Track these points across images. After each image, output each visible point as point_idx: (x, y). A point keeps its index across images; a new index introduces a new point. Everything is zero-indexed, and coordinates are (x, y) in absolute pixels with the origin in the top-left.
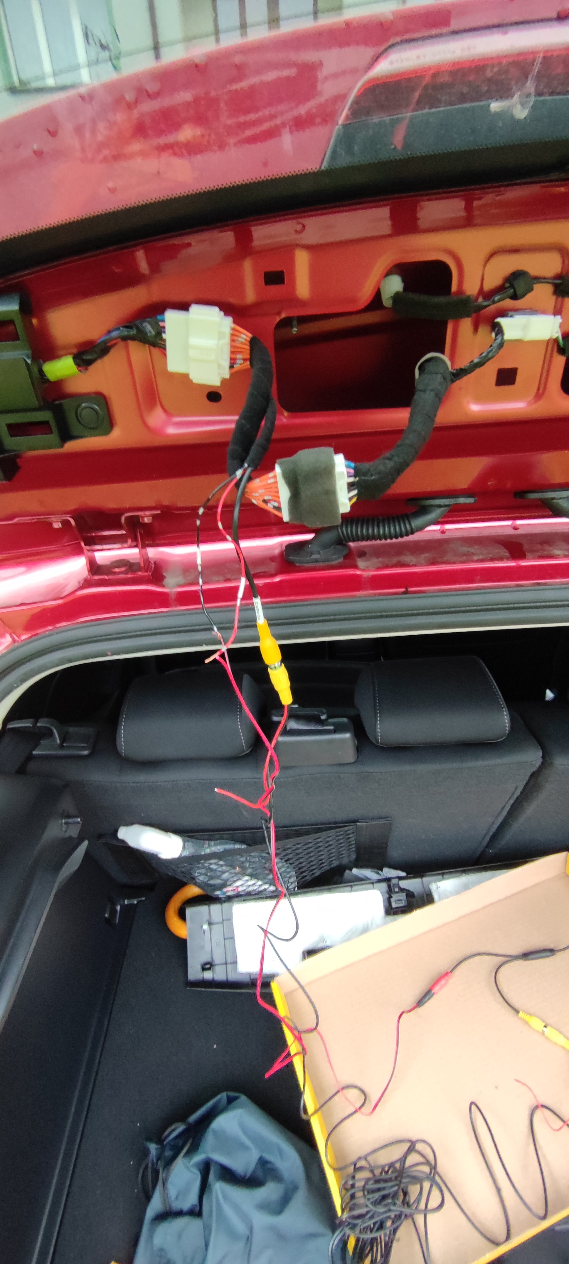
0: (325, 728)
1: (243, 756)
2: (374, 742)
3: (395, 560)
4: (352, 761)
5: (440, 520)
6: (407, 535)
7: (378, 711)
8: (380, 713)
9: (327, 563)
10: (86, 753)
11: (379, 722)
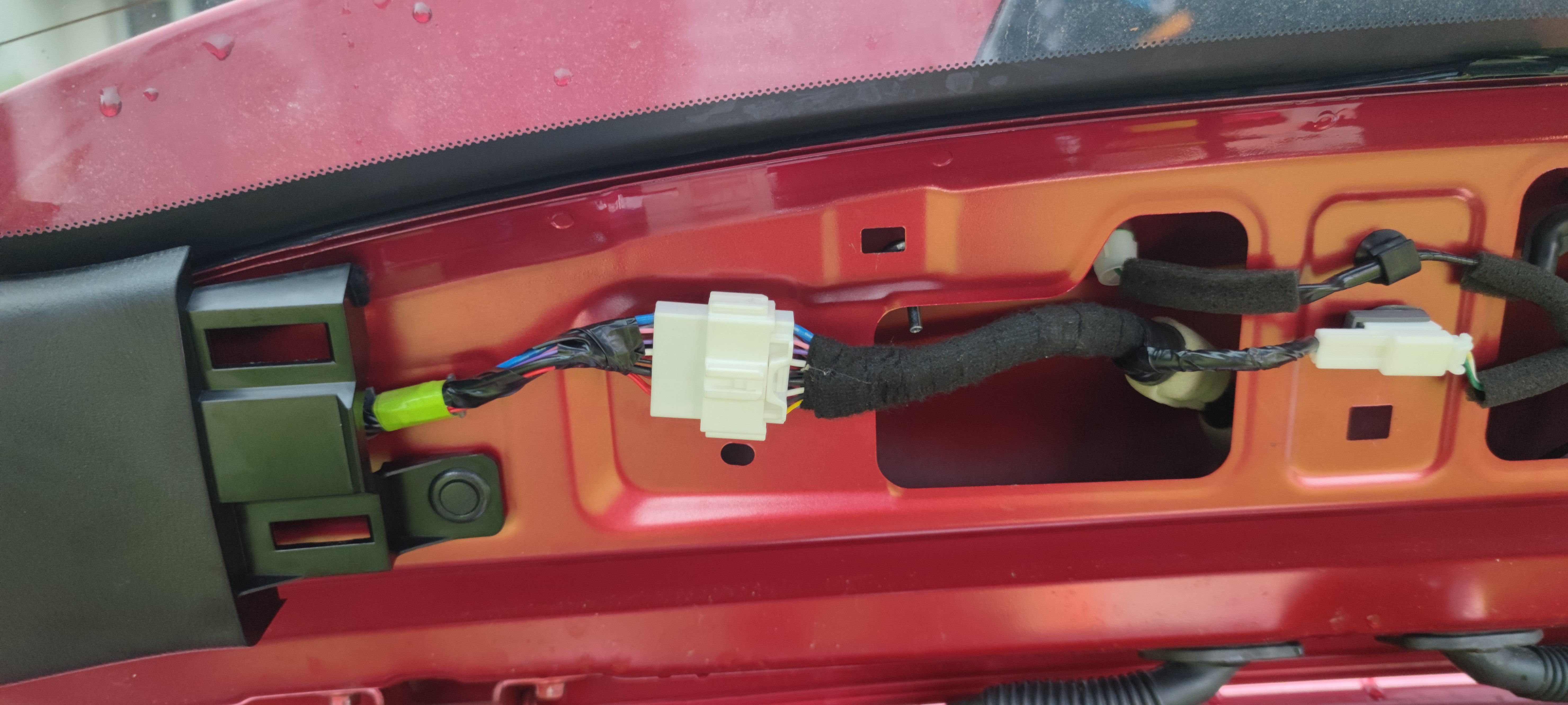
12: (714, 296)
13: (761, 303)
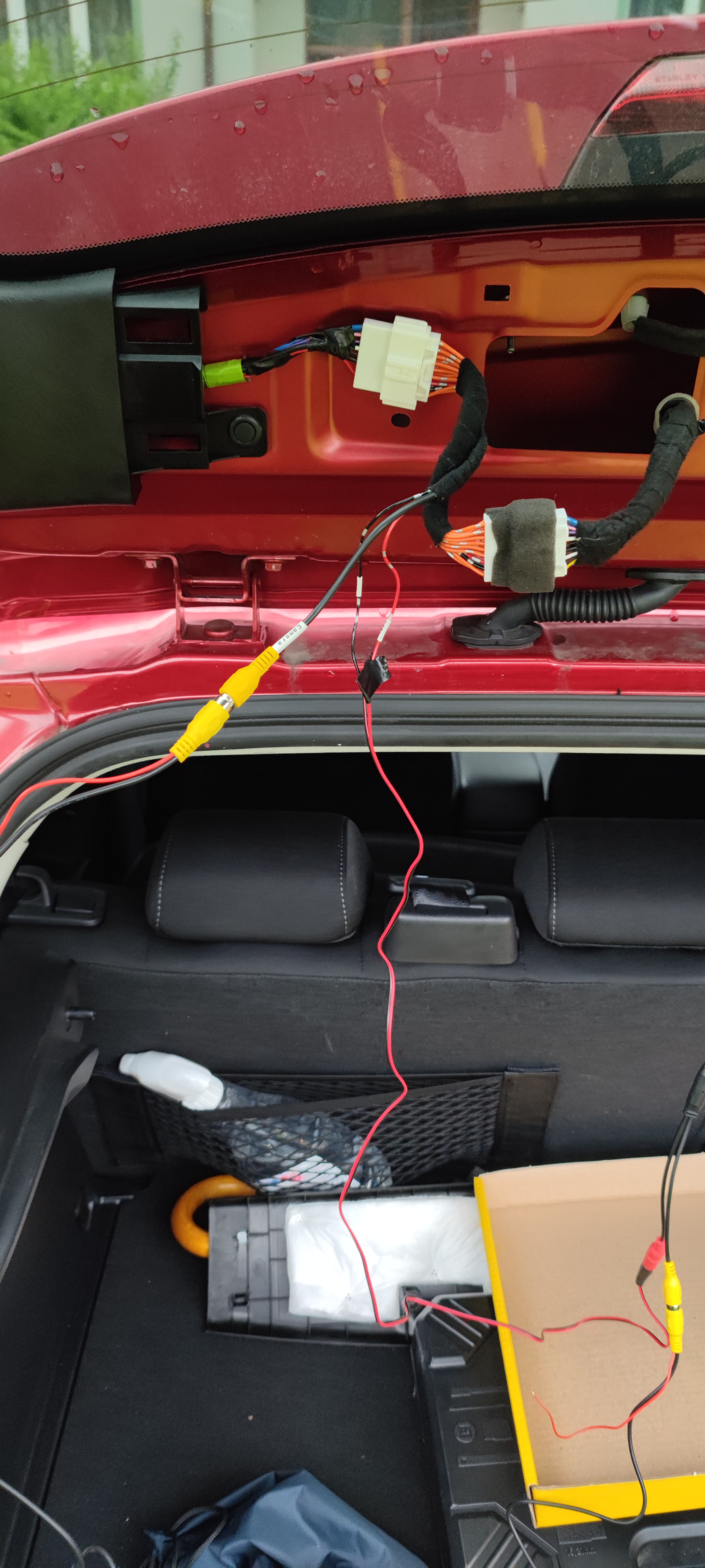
0: (472, 907)
1: (341, 942)
2: (544, 935)
3: (605, 651)
4: (509, 960)
5: (670, 601)
6: (625, 618)
7: (555, 889)
8: (557, 891)
9: (511, 648)
10: (91, 923)
11: (554, 905)
12: (398, 319)
13: (423, 326)
